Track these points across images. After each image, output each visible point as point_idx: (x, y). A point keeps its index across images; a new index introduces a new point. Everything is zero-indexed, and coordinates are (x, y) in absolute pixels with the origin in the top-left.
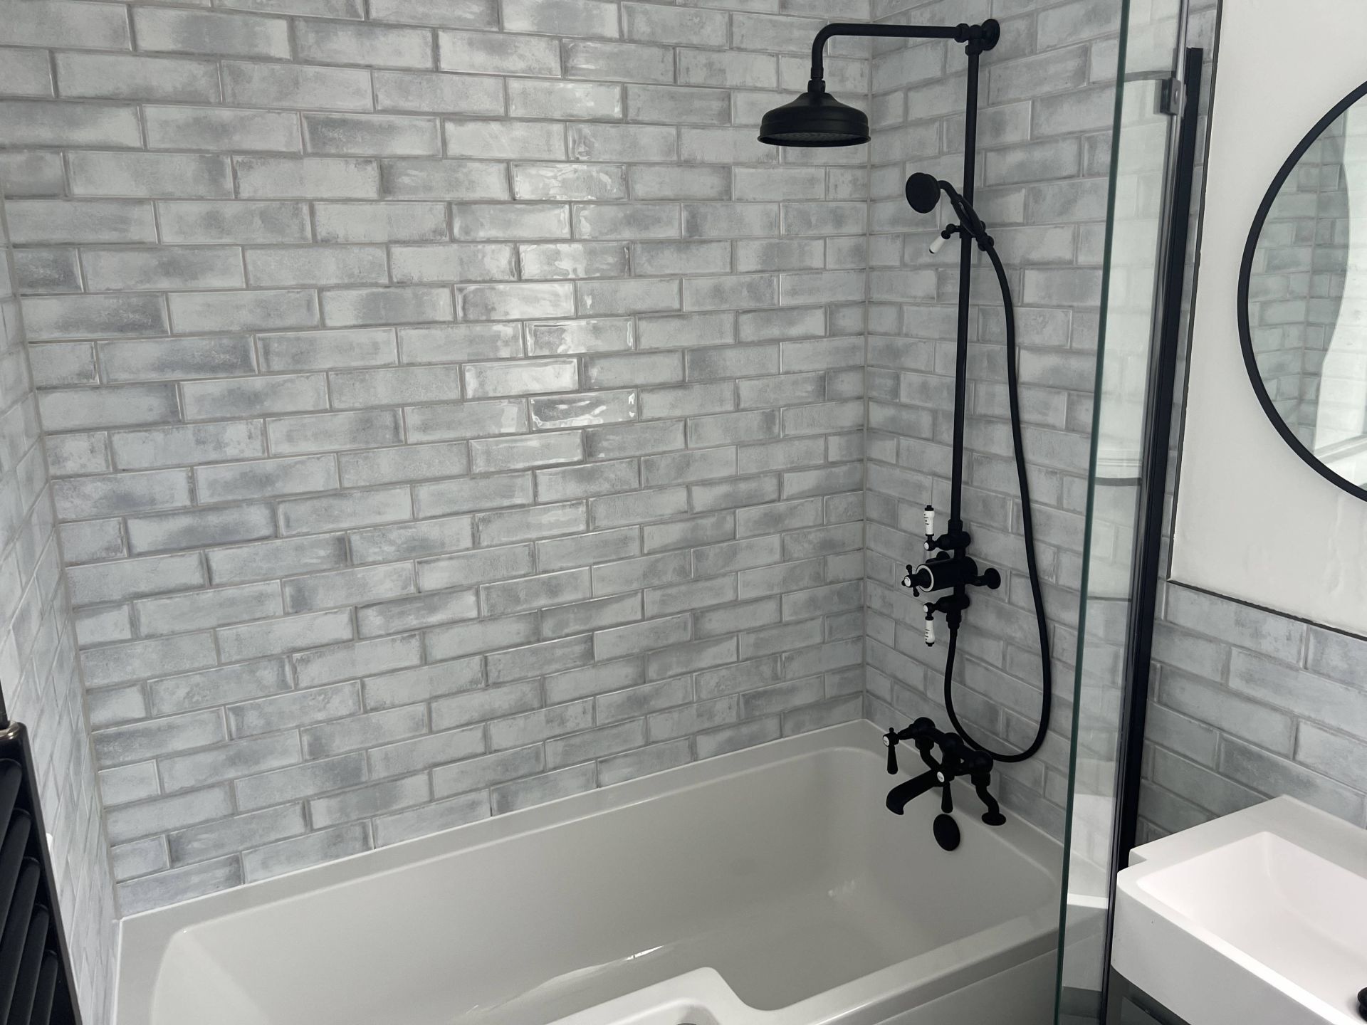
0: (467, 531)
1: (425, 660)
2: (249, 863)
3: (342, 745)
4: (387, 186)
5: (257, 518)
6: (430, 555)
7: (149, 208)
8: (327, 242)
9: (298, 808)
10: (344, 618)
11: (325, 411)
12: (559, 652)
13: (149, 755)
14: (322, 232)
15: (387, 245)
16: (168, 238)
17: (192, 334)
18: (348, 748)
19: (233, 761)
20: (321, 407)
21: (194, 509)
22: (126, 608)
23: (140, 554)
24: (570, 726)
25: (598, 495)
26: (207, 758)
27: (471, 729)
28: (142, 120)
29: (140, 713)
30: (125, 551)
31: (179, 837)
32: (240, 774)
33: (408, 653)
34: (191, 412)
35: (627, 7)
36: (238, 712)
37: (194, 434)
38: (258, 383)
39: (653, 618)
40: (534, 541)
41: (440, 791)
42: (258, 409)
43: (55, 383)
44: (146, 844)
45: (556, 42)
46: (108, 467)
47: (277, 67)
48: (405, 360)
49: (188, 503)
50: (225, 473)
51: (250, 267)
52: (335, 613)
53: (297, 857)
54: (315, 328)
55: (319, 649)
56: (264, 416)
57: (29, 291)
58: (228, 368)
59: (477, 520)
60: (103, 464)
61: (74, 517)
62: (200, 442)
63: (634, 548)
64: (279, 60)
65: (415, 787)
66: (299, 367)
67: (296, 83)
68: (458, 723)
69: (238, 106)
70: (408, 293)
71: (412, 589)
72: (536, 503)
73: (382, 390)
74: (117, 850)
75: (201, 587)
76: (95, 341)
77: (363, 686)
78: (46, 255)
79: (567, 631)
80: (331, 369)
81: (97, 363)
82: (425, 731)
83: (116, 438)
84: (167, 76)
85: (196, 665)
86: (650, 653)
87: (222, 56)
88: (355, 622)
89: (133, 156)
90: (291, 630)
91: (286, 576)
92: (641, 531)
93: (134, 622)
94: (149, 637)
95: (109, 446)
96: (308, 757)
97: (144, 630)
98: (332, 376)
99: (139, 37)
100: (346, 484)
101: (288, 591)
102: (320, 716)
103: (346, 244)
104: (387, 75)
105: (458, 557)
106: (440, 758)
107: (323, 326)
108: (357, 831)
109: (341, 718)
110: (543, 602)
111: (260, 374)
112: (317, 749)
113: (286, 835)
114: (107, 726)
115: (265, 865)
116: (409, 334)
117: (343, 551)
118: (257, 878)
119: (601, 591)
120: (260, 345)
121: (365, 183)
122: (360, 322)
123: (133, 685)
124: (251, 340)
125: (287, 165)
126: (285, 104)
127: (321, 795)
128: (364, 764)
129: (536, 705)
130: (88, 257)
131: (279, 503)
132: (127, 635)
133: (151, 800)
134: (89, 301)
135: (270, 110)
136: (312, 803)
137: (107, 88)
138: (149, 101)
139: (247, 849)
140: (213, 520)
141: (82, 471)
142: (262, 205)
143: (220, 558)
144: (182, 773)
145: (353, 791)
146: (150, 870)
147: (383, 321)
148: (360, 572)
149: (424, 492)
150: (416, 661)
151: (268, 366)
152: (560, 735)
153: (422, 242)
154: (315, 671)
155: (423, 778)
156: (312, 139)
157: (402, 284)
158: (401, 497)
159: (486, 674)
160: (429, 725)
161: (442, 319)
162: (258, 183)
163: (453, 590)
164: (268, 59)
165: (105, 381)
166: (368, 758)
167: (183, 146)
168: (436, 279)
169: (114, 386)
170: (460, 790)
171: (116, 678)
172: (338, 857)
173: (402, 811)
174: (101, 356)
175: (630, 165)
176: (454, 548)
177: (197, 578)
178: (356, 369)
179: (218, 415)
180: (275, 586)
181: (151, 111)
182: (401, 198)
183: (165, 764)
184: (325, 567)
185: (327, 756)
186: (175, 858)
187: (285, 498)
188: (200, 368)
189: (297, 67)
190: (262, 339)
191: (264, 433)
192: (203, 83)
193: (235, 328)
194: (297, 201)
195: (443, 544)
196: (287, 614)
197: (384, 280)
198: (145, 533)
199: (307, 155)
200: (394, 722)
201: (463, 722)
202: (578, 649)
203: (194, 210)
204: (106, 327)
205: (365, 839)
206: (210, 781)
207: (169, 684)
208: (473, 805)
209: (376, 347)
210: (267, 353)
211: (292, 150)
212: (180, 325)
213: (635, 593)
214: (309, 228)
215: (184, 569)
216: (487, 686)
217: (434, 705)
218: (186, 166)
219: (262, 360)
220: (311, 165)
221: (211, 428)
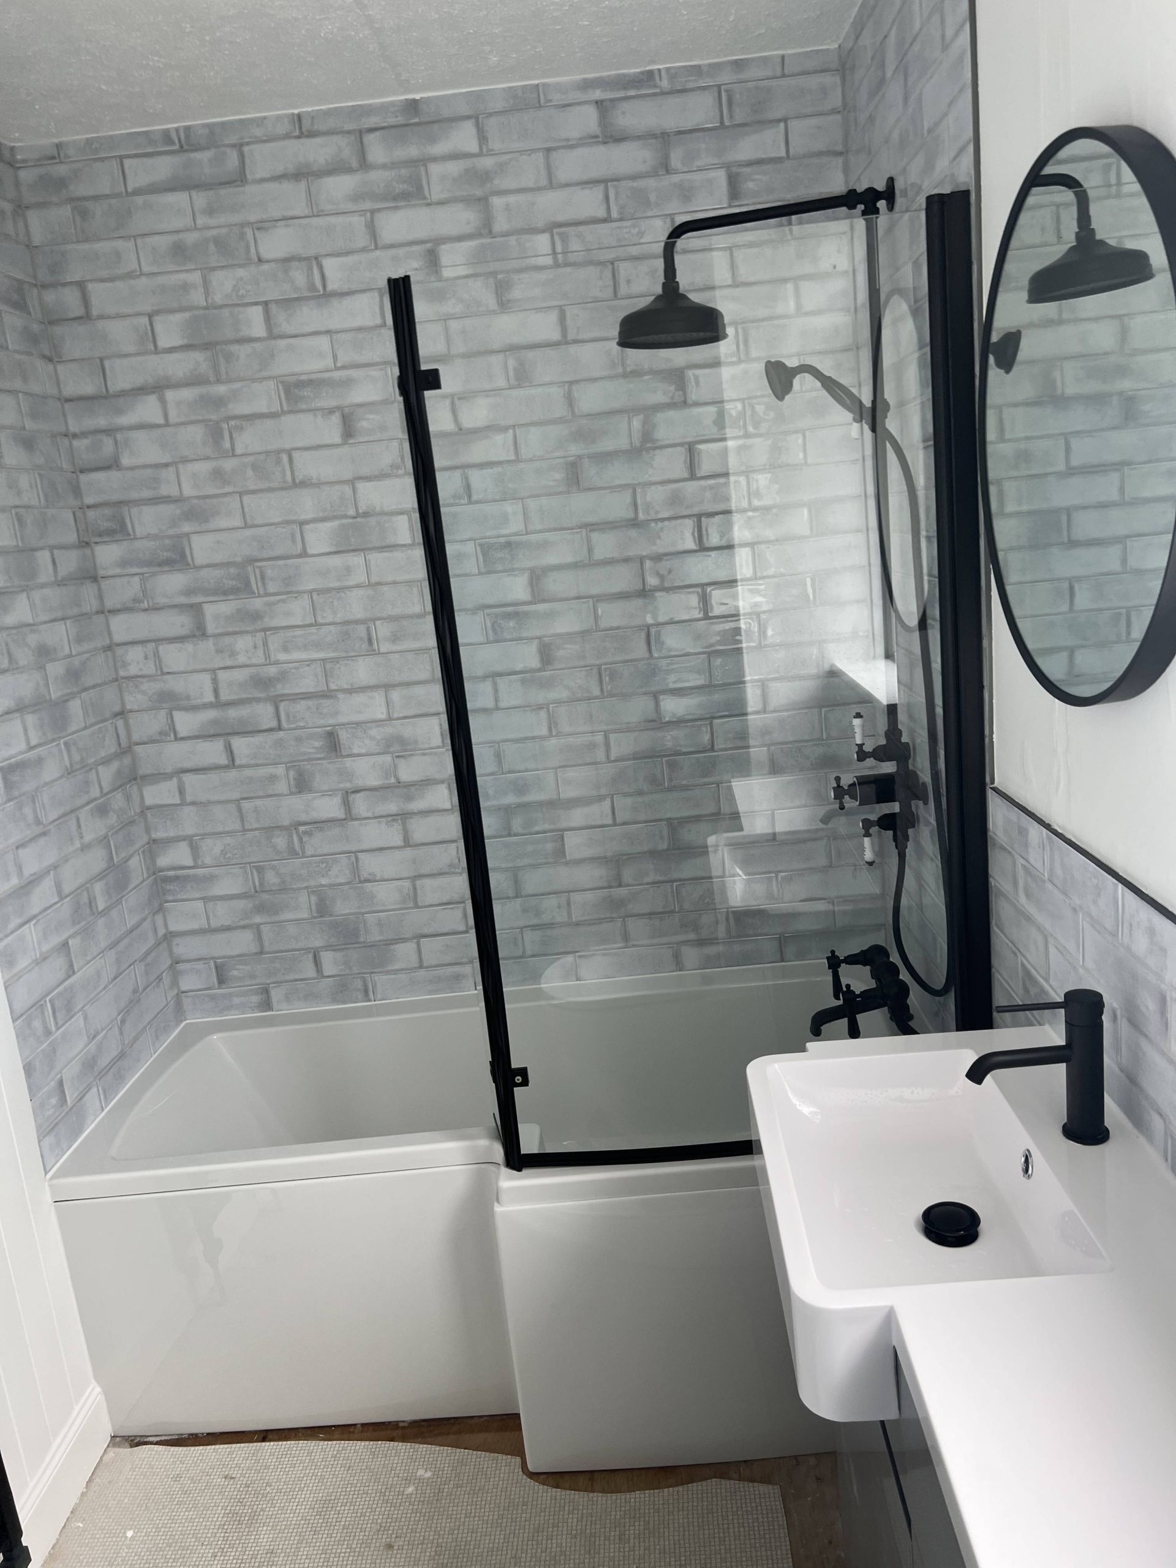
1: (407, 843)
2: (276, 994)
3: (343, 908)
4: (348, 431)
5: (264, 714)
6: (406, 750)
7: (171, 469)
8: (304, 484)
9: (311, 956)
10: (337, 800)
11: (311, 625)
12: (530, 848)
13: (198, 896)
14: (299, 477)
15: (352, 482)
16: (188, 491)
17: (208, 566)
18: (347, 911)
19: (261, 909)
20: (308, 622)
21: (218, 704)
22: (175, 780)
23: (183, 739)
24: (546, 918)
25: (559, 702)
26: (241, 904)
27: (452, 908)
28: (163, 402)
29: (190, 863)
30: (172, 735)
31: (223, 965)
32: (264, 920)
33: (393, 835)
34: (211, 628)
35: (560, 234)
36: (260, 870)
37: (214, 644)
38: (257, 603)
39: (624, 824)
40: (498, 743)
41: (429, 959)
42: (259, 625)
43: (119, 606)
44: (200, 966)
45: (491, 280)
46: (157, 670)
47: (257, 345)
48: (374, 580)
49: (212, 699)
50: (240, 675)
51: (246, 510)
52: (330, 795)
53: (311, 996)
54: (300, 556)
55: (320, 824)
56: (265, 630)
57: (97, 539)
58: (234, 591)
60: (153, 667)
61: (136, 707)
62: (219, 651)
63: (600, 755)
64: (258, 340)
65: (405, 952)
66: (289, 589)
67: (272, 356)
69: (230, 381)
70: (372, 521)
71: (393, 780)
72: (497, 708)
73: (355, 606)
74: (181, 967)
75: (226, 767)
76: (142, 574)
77: (357, 859)
78: (107, 511)
79: (537, 828)
80: (314, 590)
81: (144, 591)
82: (411, 905)
83: (161, 648)
84: (179, 365)
85: (227, 829)
86: (625, 857)
87: (217, 343)
88: (346, 804)
89: (159, 431)
90: (294, 807)
91: (290, 762)
92: (606, 738)
93: (181, 791)
94: (193, 803)
95: (156, 654)
96: (315, 914)
97: (189, 799)
98: (315, 596)
99: (158, 338)
100: (333, 686)
101: (292, 773)
102: (324, 881)
103: (319, 484)
104: (343, 336)
105: (430, 754)
106: (426, 931)
107: (304, 554)
108: (359, 984)
109: (340, 884)
110: (510, 799)
111: (259, 596)
112: (322, 909)
113: (302, 977)
114: (169, 869)
115: (288, 998)
116: (375, 557)
117: (333, 744)
118: (281, 1009)
119: (568, 793)
120: (257, 571)
121: (330, 430)
122: (333, 549)
123: (184, 840)
124: (250, 569)
125: (269, 423)
126: (265, 374)
127: (328, 948)
128: (361, 926)
129: (511, 894)
130: (134, 510)
131: (282, 701)
132: (177, 800)
133: (201, 932)
134: (138, 544)
135: (254, 380)
136: (322, 953)
137: (139, 381)
138: (168, 387)
139: (274, 983)
140: (233, 713)
141: (140, 673)
142: (251, 459)
143: (238, 743)
144: (223, 914)
145: (354, 948)
146: (204, 987)
147: (353, 547)
148: (348, 762)
149: (396, 695)
150: (400, 843)
151: (265, 589)
152: (537, 925)
153: (382, 476)
154: (317, 844)
155: (411, 946)
156: (287, 399)
157: (366, 515)
158: (379, 697)
160: (413, 900)
161: (402, 543)
162: (248, 441)
164: (250, 340)
165: (151, 604)
166: (365, 922)
167: (193, 418)
168: (395, 507)
169: (157, 609)
170: (446, 962)
171: (172, 834)
172: (344, 1002)
173: (396, 972)
174: (147, 585)
175: (571, 383)
176: (427, 746)
177: (223, 760)
178: (333, 589)
179: (230, 629)
180: (280, 770)
181: (170, 395)
182: (361, 440)
183: (210, 905)
184: (319, 756)
185: (331, 915)
186: (221, 981)
187: (284, 697)
188: (215, 593)
189: (273, 342)
190: (259, 567)
191: (265, 644)
192: (204, 367)
193: (239, 559)
194: (279, 452)
195: (416, 742)
196: (292, 793)
197: (352, 512)
198: (185, 722)
199: (283, 413)
200: (386, 895)
201: (445, 901)
202: (549, 847)
203: (203, 468)
204: (150, 563)
205: (366, 992)
206: (242, 923)
207: (209, 841)
208: (458, 978)
209: (348, 570)
210: (263, 578)
211: (273, 410)
212: (200, 557)
214: (288, 474)
215: (212, 752)
217: (418, 883)
218: (196, 433)
219: (260, 584)
220: (288, 420)
221: (227, 640)
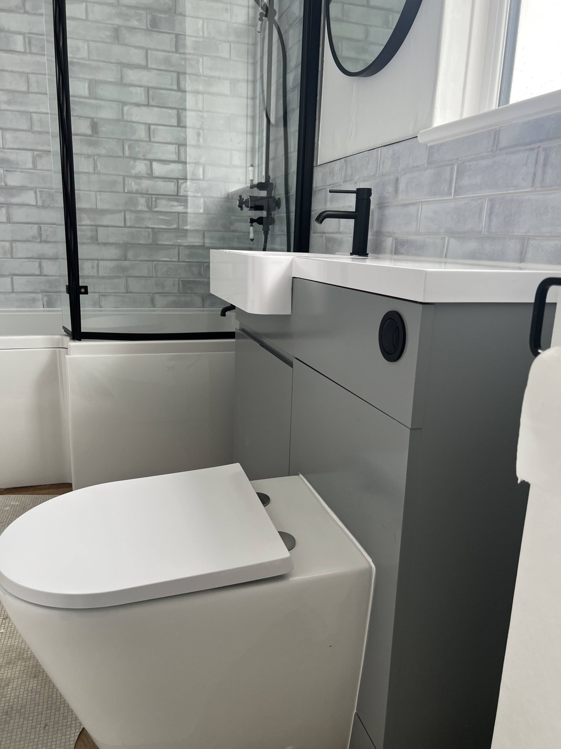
0: (30, 160)
1: (9, 221)
6: (11, 168)
25: (100, 156)
27: (33, 261)
39: (130, 227)
41: (17, 288)
59: (35, 155)
63: (120, 188)
65: (4, 283)
68: (26, 257)
71: (2, 183)
82: (9, 256)
86: (129, 245)
92: (124, 179)
119: (102, 206)
159: (40, 235)
163: (22, 189)
170: (27, 291)
202: (90, 234)
213: (120, 211)
216: (41, 241)
